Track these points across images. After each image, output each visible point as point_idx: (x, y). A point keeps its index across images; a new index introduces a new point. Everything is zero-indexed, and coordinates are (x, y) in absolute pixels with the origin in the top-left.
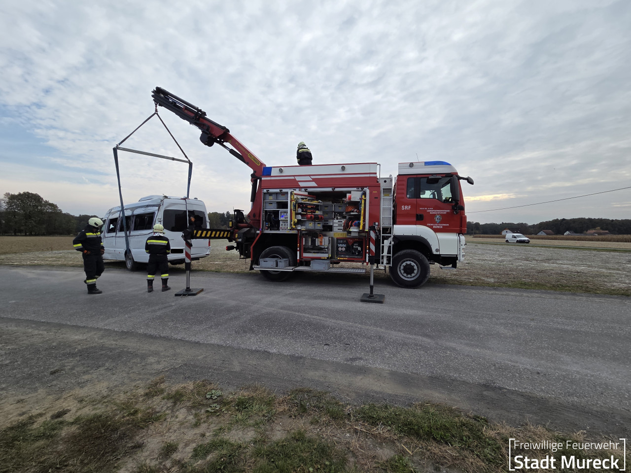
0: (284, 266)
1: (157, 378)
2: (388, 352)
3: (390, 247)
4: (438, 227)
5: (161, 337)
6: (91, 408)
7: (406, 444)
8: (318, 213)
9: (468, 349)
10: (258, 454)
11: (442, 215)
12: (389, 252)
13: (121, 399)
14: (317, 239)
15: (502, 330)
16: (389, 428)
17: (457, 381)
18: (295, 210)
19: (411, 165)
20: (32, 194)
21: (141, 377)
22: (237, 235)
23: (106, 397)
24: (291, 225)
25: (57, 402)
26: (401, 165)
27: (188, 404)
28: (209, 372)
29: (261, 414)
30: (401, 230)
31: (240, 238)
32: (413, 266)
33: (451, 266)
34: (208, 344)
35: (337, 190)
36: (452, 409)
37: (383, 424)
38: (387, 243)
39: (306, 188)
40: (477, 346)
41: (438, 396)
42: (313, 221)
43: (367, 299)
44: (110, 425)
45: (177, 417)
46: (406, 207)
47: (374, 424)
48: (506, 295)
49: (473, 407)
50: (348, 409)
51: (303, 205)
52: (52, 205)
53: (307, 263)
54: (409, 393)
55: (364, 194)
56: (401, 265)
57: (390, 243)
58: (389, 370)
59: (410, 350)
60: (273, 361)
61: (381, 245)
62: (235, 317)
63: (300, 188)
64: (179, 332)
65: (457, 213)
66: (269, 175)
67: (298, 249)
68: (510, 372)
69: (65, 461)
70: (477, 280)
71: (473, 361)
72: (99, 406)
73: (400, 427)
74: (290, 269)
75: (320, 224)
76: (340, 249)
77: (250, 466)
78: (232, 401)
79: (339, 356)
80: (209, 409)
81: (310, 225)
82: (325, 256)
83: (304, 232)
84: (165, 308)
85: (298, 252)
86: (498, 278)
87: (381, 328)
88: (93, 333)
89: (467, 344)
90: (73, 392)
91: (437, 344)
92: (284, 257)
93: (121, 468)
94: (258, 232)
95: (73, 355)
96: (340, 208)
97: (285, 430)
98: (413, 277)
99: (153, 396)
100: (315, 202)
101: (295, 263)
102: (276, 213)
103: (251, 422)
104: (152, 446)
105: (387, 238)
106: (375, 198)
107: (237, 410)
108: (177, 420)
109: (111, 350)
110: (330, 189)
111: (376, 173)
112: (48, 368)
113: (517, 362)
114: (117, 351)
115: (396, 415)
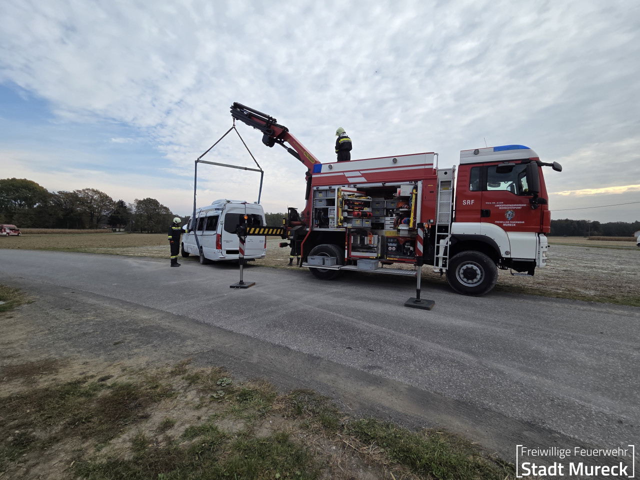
0: (330, 265)
1: (185, 360)
2: (415, 365)
3: (446, 247)
4: (510, 225)
5: (204, 322)
6: (128, 378)
7: (395, 473)
8: (366, 209)
9: (520, 374)
10: (237, 447)
11: (515, 210)
12: (445, 254)
13: (152, 373)
14: (366, 238)
15: (582, 357)
16: (382, 450)
17: (491, 411)
18: (342, 207)
19: (476, 152)
20: (152, 199)
21: (174, 356)
22: (289, 232)
23: (142, 370)
24: (337, 222)
25: (108, 368)
26: (463, 153)
27: (200, 387)
28: (229, 360)
29: (257, 408)
30: (460, 228)
31: (292, 236)
32: (475, 271)
33: (527, 272)
34: (239, 334)
35: (387, 184)
36: (470, 444)
37: (377, 444)
38: (443, 243)
39: (355, 184)
40: (536, 373)
41: (458, 425)
42: (361, 218)
43: (412, 304)
44: (133, 394)
45: (186, 397)
46: (469, 202)
47: (367, 442)
48: (606, 313)
49: (501, 447)
50: (345, 420)
51: (349, 202)
52: (166, 208)
53: (354, 262)
54: (422, 416)
55: (416, 188)
56: (460, 269)
57: (447, 244)
58: (409, 385)
59: (442, 366)
60: (290, 358)
61: (436, 245)
62: (272, 312)
63: (349, 184)
64: (220, 320)
65: (535, 208)
66: (319, 172)
67: (346, 247)
68: (573, 413)
69: (91, 418)
70: (569, 291)
71: (521, 391)
72: (134, 376)
73: (396, 452)
74: (336, 268)
75: (368, 221)
76: (390, 248)
77: (225, 457)
78: (236, 391)
79: (357, 361)
80: (215, 395)
81: (357, 223)
82: (374, 255)
83: (352, 230)
84: (217, 298)
85: (346, 251)
86: (603, 291)
87: (417, 337)
88: (157, 314)
89: (521, 369)
90: (122, 362)
91: (481, 363)
92: (332, 255)
93: (125, 433)
94: (308, 229)
95: (135, 331)
96: (393, 205)
97: (272, 429)
98: (476, 283)
99: (176, 375)
100: (363, 199)
101: (343, 262)
102: (326, 211)
103: (245, 414)
104: (156, 419)
105: (444, 237)
106: (431, 192)
107: (238, 400)
108: (186, 399)
109: (163, 330)
110: (380, 185)
111: (432, 164)
112: (114, 340)
113: (589, 402)
114: (167, 331)
115: (396, 437)
